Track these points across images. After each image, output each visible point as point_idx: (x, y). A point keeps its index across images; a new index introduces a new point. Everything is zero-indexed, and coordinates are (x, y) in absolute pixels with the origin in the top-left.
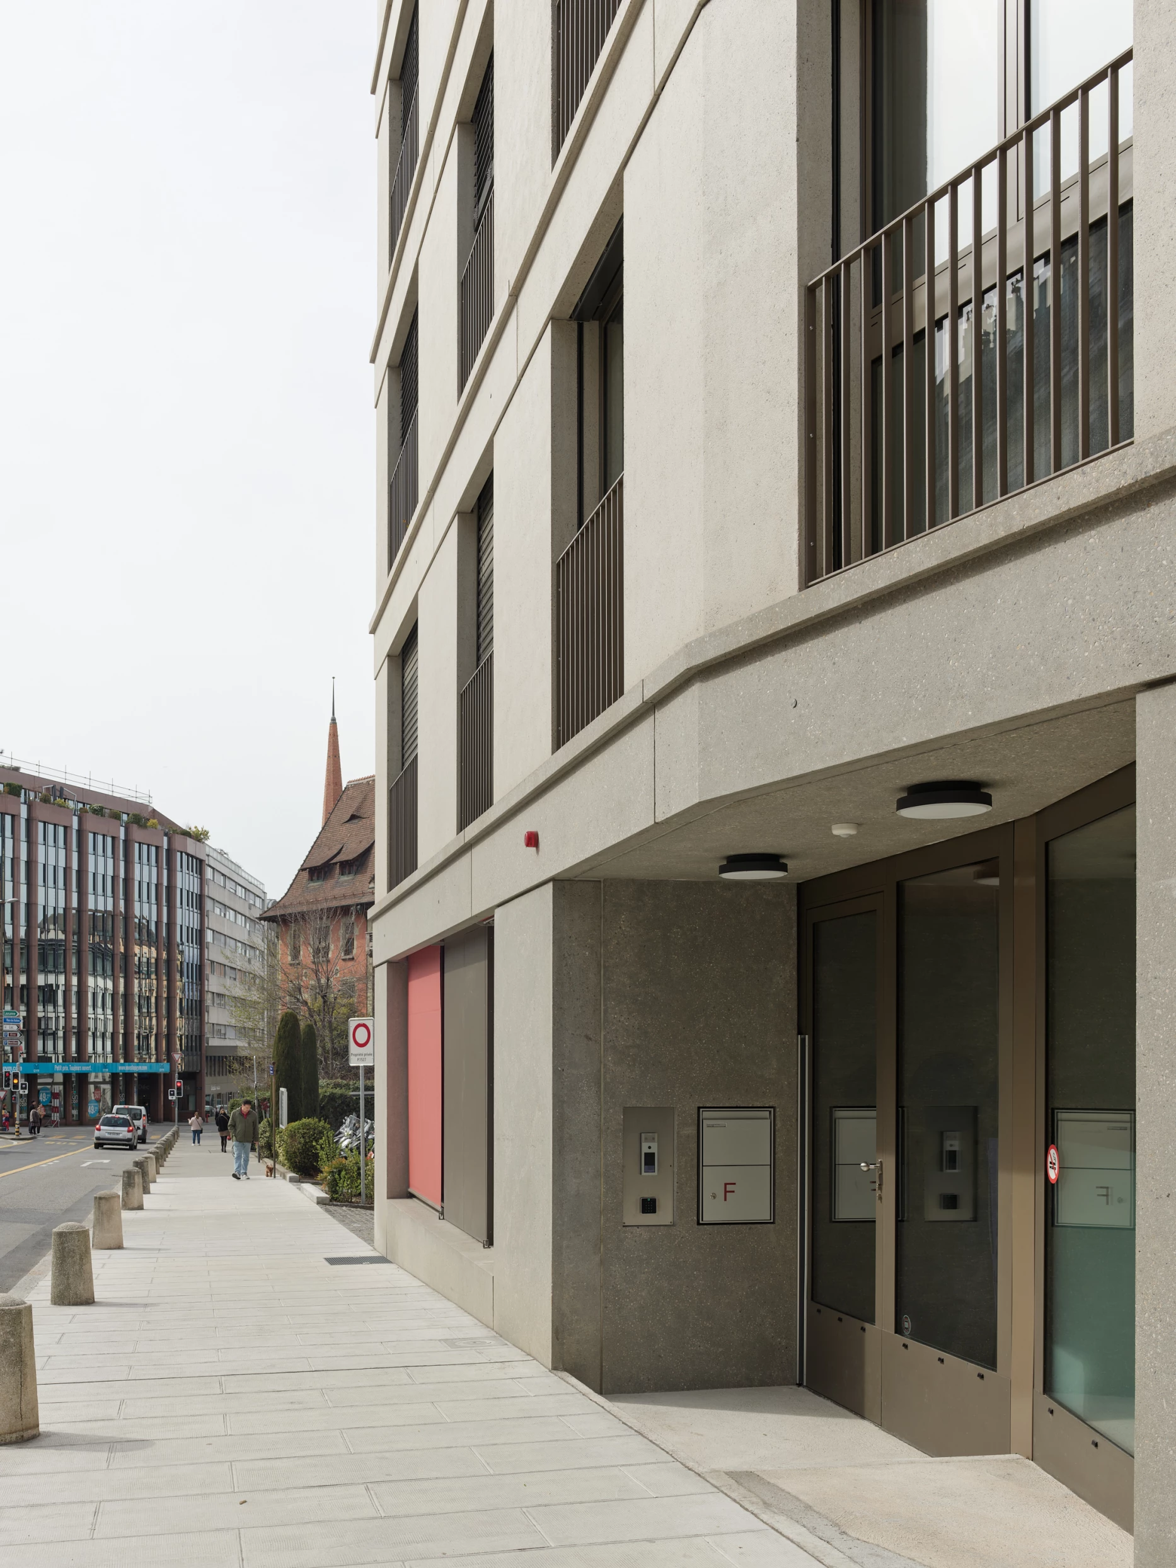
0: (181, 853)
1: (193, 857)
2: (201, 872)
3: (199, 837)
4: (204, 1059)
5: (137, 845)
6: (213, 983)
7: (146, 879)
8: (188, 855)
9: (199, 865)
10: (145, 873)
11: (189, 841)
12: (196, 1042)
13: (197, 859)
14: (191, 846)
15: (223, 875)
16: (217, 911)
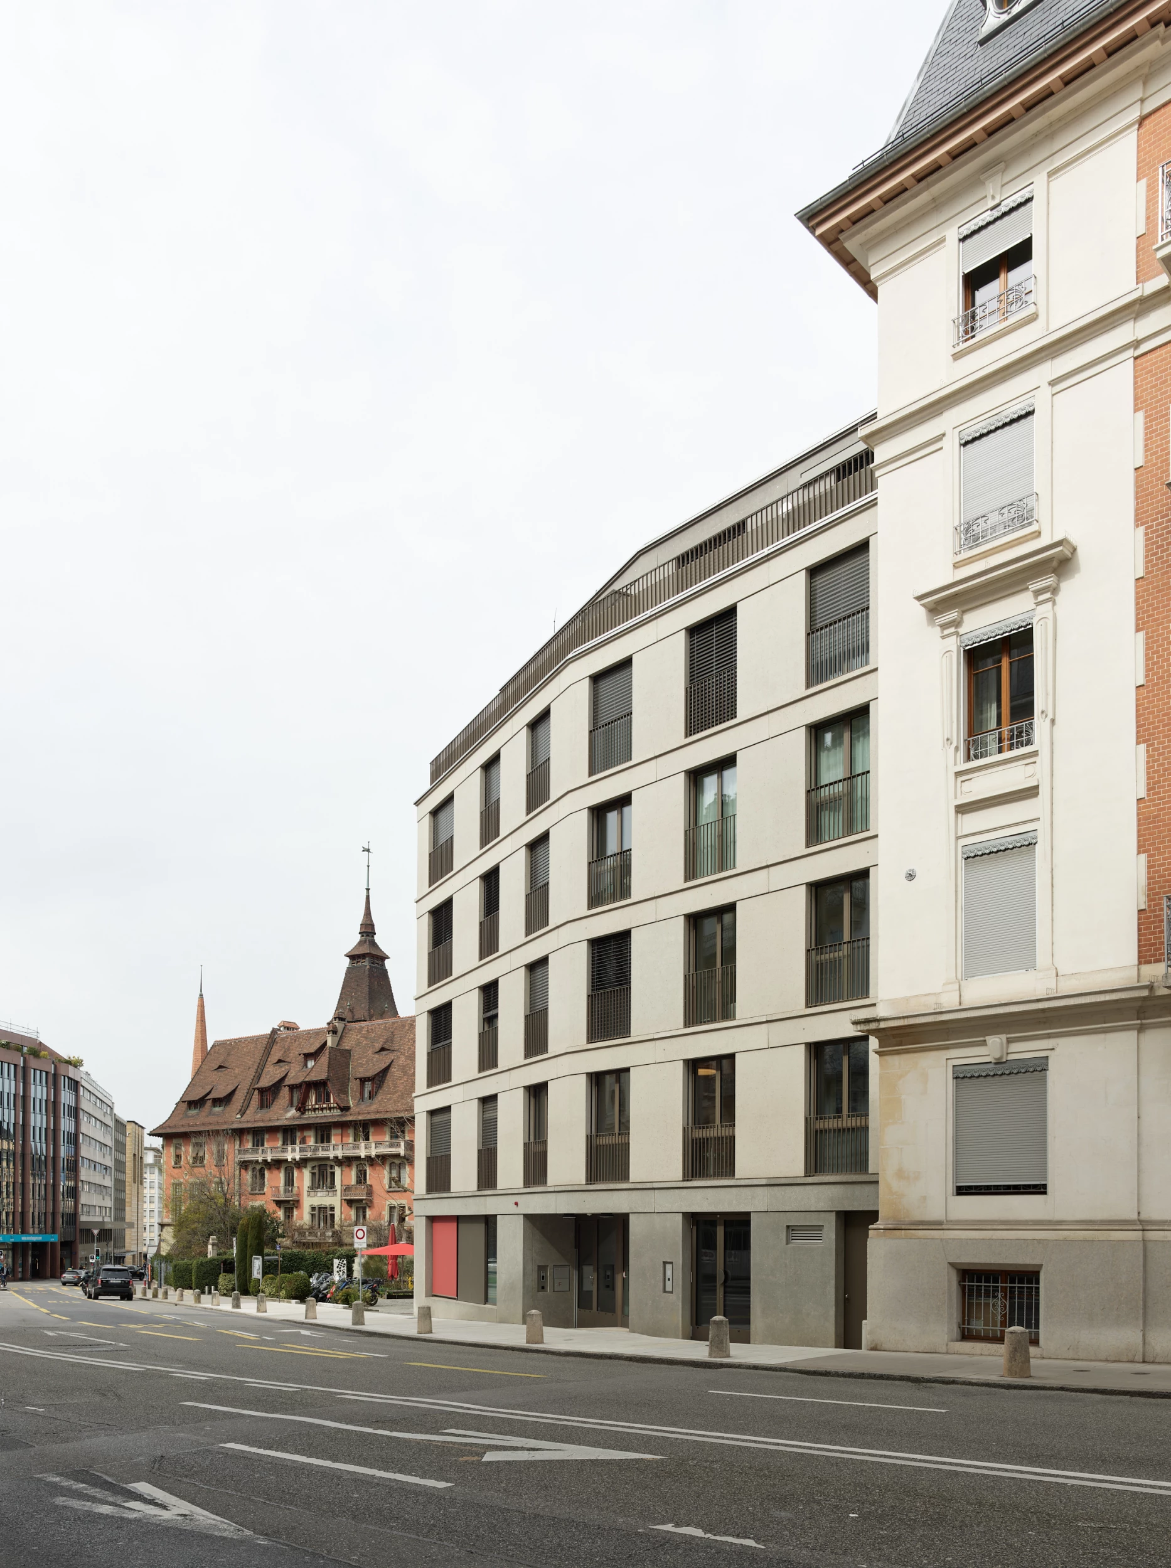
0: (64, 1076)
1: (72, 1079)
2: (77, 1091)
3: (77, 1064)
4: (78, 1231)
5: (32, 1071)
6: (85, 1174)
7: (39, 1096)
8: (69, 1078)
9: (75, 1085)
10: (38, 1091)
11: (71, 1068)
12: (73, 1218)
13: (74, 1080)
14: (72, 1072)
15: (90, 1092)
16: (85, 1118)
